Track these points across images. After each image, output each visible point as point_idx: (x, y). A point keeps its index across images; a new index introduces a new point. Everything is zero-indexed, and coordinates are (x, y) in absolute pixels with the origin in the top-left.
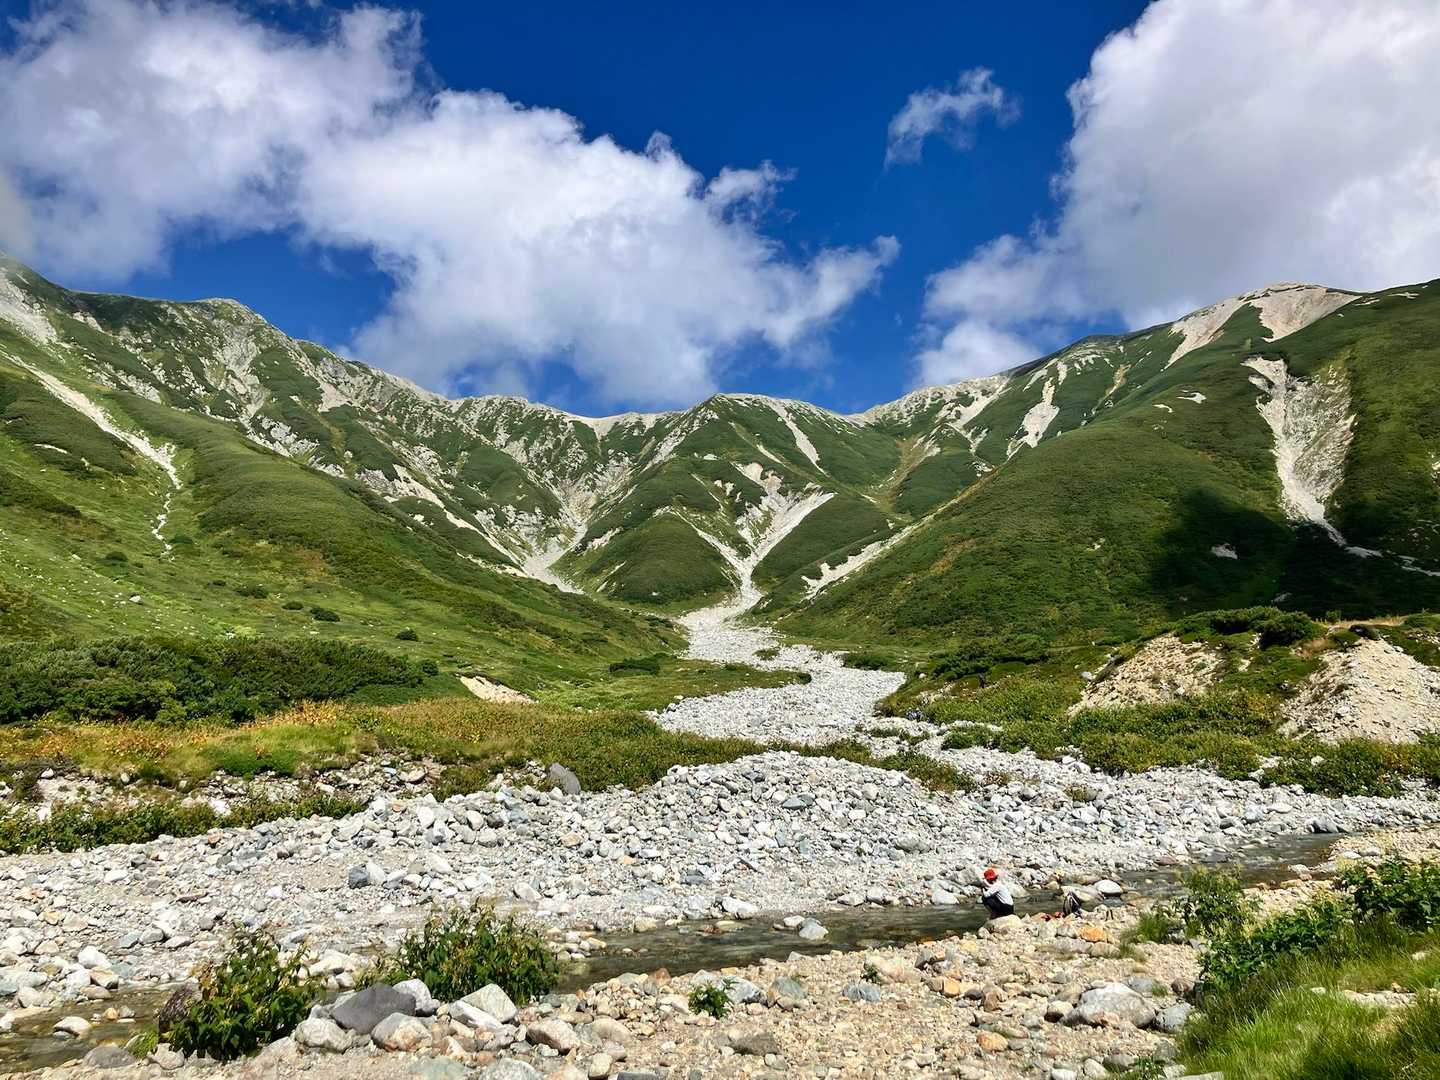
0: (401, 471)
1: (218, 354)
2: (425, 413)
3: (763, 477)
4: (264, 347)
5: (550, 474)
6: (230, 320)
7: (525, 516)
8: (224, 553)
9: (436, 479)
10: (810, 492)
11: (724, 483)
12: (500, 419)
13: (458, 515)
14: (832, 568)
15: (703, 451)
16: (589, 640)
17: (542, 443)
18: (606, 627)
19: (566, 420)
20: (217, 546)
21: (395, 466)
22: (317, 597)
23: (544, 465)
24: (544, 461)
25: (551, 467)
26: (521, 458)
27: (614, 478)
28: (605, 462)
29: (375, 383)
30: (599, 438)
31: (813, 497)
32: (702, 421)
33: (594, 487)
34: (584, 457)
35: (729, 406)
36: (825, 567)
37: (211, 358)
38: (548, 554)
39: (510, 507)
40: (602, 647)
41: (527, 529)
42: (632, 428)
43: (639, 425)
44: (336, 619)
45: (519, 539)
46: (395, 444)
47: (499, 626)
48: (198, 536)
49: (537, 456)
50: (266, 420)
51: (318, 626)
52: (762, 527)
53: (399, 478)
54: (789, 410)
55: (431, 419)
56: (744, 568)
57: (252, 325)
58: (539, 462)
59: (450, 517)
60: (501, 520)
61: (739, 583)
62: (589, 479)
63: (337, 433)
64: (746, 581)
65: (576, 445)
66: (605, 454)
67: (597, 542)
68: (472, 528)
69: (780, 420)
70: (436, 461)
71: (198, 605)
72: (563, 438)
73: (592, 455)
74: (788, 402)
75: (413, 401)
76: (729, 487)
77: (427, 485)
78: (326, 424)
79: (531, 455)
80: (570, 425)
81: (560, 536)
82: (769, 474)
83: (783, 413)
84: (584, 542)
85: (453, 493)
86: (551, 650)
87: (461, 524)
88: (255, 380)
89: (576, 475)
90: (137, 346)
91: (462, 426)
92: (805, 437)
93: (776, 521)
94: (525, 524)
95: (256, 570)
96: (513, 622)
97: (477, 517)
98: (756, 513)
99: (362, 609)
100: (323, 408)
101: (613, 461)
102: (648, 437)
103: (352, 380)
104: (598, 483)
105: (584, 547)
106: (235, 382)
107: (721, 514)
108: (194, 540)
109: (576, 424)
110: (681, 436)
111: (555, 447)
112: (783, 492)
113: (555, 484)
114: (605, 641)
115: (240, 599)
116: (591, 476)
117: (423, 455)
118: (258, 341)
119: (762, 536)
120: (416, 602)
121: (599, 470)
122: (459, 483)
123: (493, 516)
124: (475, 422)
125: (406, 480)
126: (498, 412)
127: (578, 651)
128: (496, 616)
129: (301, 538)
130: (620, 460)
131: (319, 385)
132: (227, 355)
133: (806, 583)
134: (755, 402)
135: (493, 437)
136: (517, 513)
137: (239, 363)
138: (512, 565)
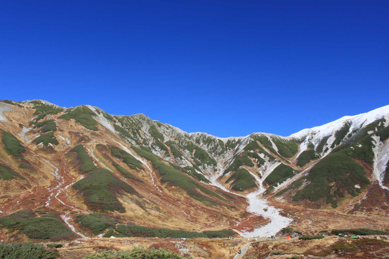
0: (183, 157)
1: (142, 129)
2: (185, 140)
3: (265, 157)
4: (150, 126)
5: (213, 154)
6: (142, 119)
7: (209, 166)
9: (190, 158)
10: (275, 161)
11: (255, 159)
12: (201, 139)
14: (280, 184)
15: (250, 150)
17: (211, 145)
19: (216, 139)
21: (182, 156)
23: (212, 151)
24: (212, 150)
25: (214, 152)
26: (206, 150)
27: (229, 155)
28: (227, 150)
29: (173, 131)
30: (225, 144)
31: (276, 163)
32: (250, 141)
33: (224, 157)
34: (221, 149)
35: (256, 136)
36: (278, 184)
37: (141, 130)
39: (206, 164)
42: (233, 141)
43: (234, 140)
45: (209, 172)
46: (181, 150)
49: (210, 149)
50: (154, 146)
52: (264, 171)
53: (183, 159)
54: (271, 137)
55: (186, 141)
56: (260, 182)
57: (147, 120)
58: (211, 151)
59: (196, 171)
61: (259, 185)
62: (223, 155)
63: (169, 148)
64: (261, 185)
65: (219, 146)
66: (226, 148)
67: (227, 174)
68: (201, 174)
69: (269, 140)
70: (189, 153)
72: (216, 144)
73: (223, 149)
74: (270, 134)
75: (182, 136)
76: (257, 160)
77: (188, 160)
78: (166, 146)
79: (209, 149)
80: (218, 141)
81: (217, 171)
82: (266, 156)
83: (269, 138)
84: (224, 174)
85: (194, 162)
88: (150, 135)
89: (220, 154)
90: (127, 129)
91: (193, 143)
92: (275, 145)
93: (268, 169)
94: (209, 169)
97: (199, 167)
98: (263, 166)
100: (165, 142)
101: (228, 150)
102: (236, 144)
103: (168, 131)
104: (225, 156)
105: (224, 176)
106: (146, 136)
107: (255, 167)
109: (219, 140)
110: (245, 145)
111: (214, 147)
112: (269, 161)
113: (215, 156)
116: (223, 154)
117: (187, 152)
118: (149, 124)
119: (265, 173)
121: (225, 153)
122: (195, 159)
123: (203, 167)
124: (195, 139)
125: (184, 160)
126: (200, 137)
130: (230, 150)
131: (163, 135)
132: (143, 129)
133: (274, 188)
134: (262, 135)
135: (199, 143)
136: (208, 166)
137: (146, 130)
138: (210, 182)
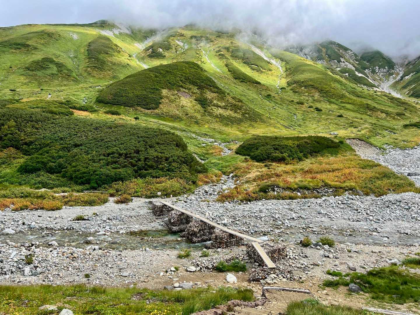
0: (342, 60)
7: (382, 70)
8: (294, 91)
9: (353, 60)
13: (360, 72)
16: (399, 114)
18: (406, 109)
20: (291, 90)
21: (341, 58)
22: (317, 103)
38: (389, 82)
39: (377, 67)
40: (403, 116)
41: (382, 74)
44: (321, 110)
45: (379, 77)
46: (341, 51)
47: (368, 111)
48: (287, 87)
51: (317, 113)
53: (342, 62)
59: (357, 73)
60: (373, 72)
63: (324, 50)
67: (407, 77)
68: (363, 76)
70: (353, 55)
71: (288, 108)
77: (350, 63)
78: (320, 47)
81: (393, 75)
84: (402, 78)
85: (358, 64)
86: (385, 118)
87: (360, 75)
94: (382, 72)
95: (301, 96)
96: (373, 109)
97: (365, 71)
99: (329, 106)
100: (319, 42)
105: (401, 79)
108: (286, 88)
114: (404, 115)
115: (297, 105)
117: (349, 53)
120: (344, 104)
122: (360, 61)
123: (371, 71)
125: (344, 62)
127: (394, 118)
128: (368, 107)
129: (313, 86)
136: (379, 69)
138: (376, 87)
